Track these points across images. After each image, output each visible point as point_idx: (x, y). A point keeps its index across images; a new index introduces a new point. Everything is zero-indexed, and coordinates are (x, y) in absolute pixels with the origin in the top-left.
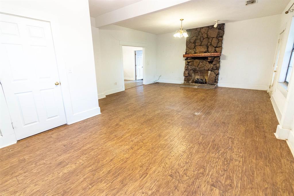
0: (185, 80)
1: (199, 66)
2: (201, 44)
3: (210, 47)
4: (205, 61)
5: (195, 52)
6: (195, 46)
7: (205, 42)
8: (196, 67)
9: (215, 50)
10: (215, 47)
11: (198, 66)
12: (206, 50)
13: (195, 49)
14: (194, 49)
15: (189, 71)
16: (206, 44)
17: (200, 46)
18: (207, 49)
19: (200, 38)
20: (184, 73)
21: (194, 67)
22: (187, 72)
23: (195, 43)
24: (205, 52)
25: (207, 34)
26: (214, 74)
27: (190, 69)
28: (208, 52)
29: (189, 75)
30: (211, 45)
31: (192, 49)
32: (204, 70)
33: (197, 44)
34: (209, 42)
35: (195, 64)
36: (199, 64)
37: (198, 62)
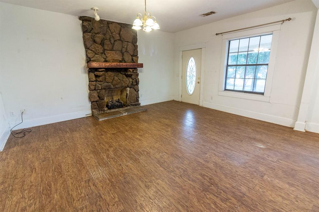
0: (92, 108)
1: (114, 81)
2: (113, 48)
3: (125, 54)
4: (121, 73)
5: (105, 59)
6: (104, 50)
7: (118, 45)
8: (109, 84)
9: (132, 59)
10: (132, 56)
11: (112, 82)
12: (122, 58)
13: (105, 54)
14: (103, 54)
15: (99, 91)
16: (120, 49)
17: (111, 50)
18: (123, 57)
19: (110, 38)
20: (90, 97)
21: (107, 84)
22: (95, 94)
23: (102, 44)
24: (120, 62)
25: (119, 34)
26: (134, 90)
27: (100, 88)
28: (123, 62)
29: (100, 98)
30: (127, 51)
31: (99, 54)
32: (122, 87)
33: (106, 47)
34: (124, 47)
35: (108, 79)
36: (114, 78)
37: (113, 75)
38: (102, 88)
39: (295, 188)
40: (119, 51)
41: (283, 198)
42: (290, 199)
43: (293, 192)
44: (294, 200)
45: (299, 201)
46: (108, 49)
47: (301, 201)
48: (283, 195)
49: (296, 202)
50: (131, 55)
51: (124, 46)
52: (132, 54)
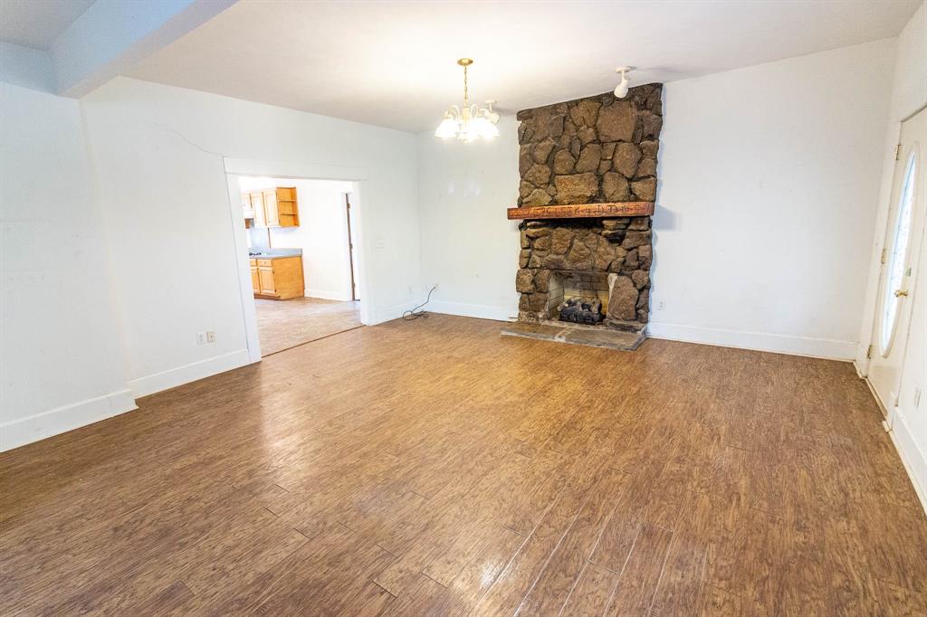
0: (521, 307)
1: (572, 252)
2: (574, 167)
3: (608, 177)
5: (552, 197)
6: (553, 175)
7: (589, 159)
8: (561, 257)
9: (631, 191)
10: (630, 180)
11: (566, 253)
12: (595, 188)
13: (554, 185)
14: (550, 186)
15: (536, 271)
16: (594, 167)
17: (570, 174)
18: (599, 185)
19: (570, 144)
20: (519, 281)
21: (555, 257)
22: (528, 277)
23: (550, 161)
24: (592, 200)
25: (595, 126)
26: (632, 284)
27: (538, 266)
28: (601, 200)
29: (536, 287)
30: (612, 169)
31: (542, 186)
32: (593, 268)
33: (558, 168)
34: (606, 160)
35: (557, 246)
36: (572, 244)
37: (568, 237)
38: (541, 266)
39: (253, 584)
40: (590, 171)
41: (230, 548)
42: (223, 559)
43: (240, 572)
44: (218, 564)
45: (212, 573)
46: (563, 171)
47: (212, 576)
48: (238, 551)
49: (212, 565)
50: (626, 178)
51: (606, 156)
52: (628, 177)
